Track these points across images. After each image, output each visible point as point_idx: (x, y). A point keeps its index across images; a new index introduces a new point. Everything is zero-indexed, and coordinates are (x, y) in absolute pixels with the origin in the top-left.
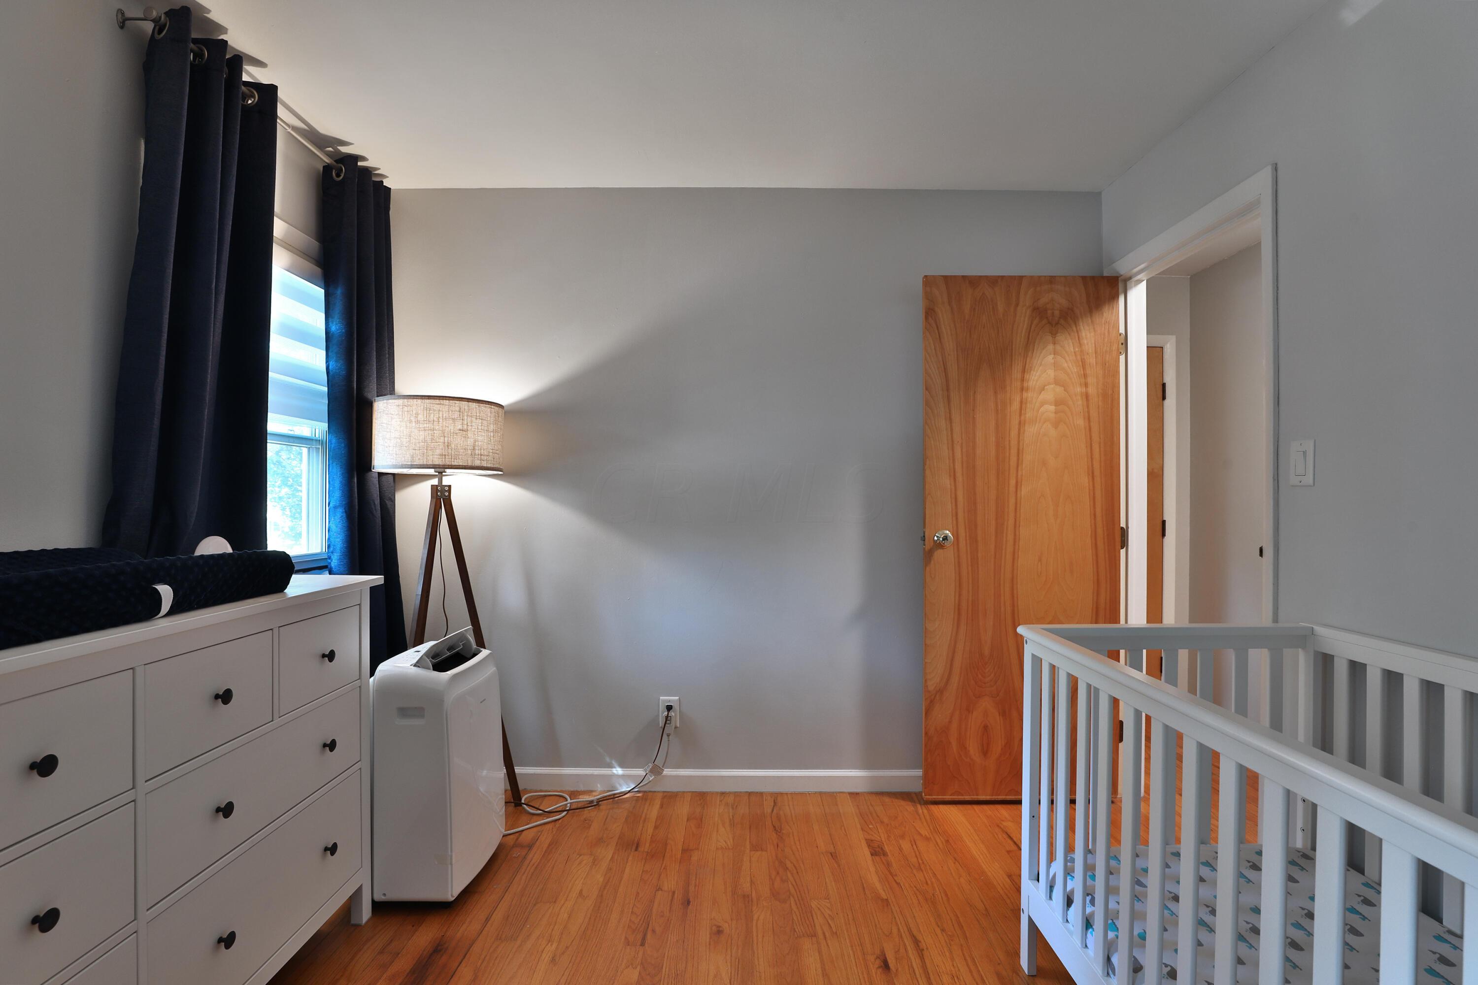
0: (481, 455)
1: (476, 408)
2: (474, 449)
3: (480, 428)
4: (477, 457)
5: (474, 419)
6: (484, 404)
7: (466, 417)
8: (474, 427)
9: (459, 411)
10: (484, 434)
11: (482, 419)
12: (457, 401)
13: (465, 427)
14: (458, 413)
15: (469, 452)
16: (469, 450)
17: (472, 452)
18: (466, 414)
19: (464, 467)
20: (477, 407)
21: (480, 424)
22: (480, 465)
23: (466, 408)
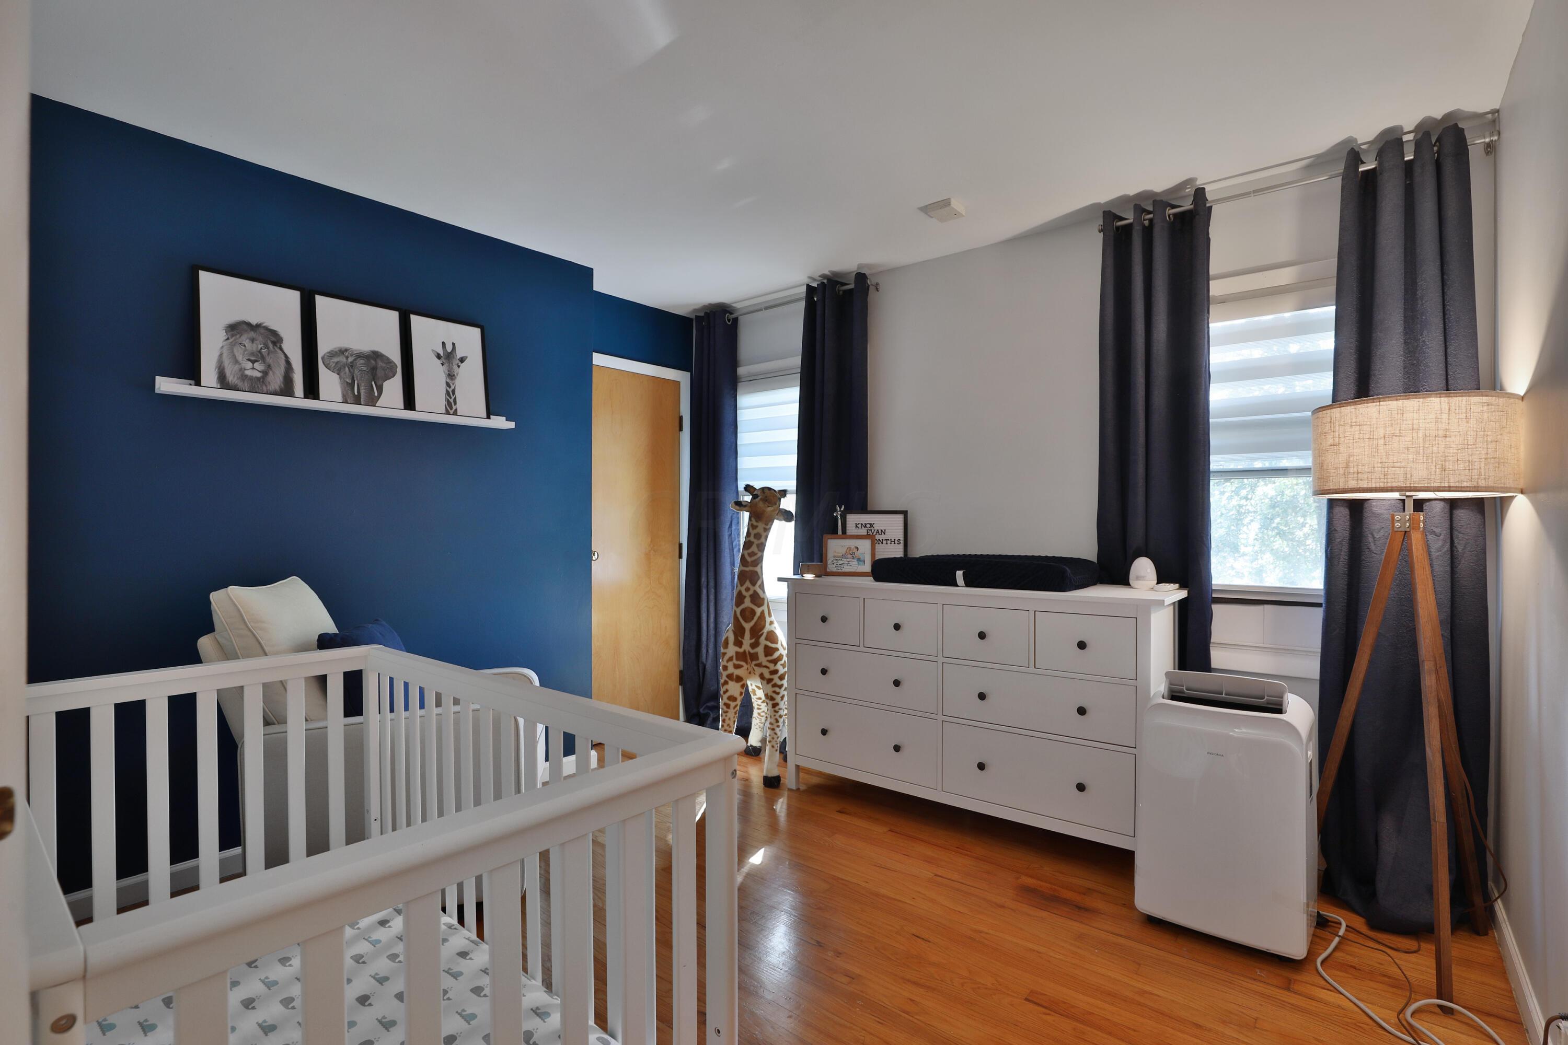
0: (1358, 473)
1: (1351, 412)
2: (1348, 466)
3: (1357, 437)
4: (1352, 476)
5: (1348, 428)
6: (1364, 403)
7: (1337, 428)
8: (1347, 438)
9: (1330, 422)
10: (1363, 445)
11: (1360, 425)
12: (1328, 409)
13: (1337, 439)
14: (1329, 424)
15: (1341, 471)
16: (1341, 469)
17: (1345, 470)
18: (1337, 424)
19: (1334, 491)
20: (1353, 410)
21: (1357, 433)
22: (1356, 486)
23: (1338, 415)
